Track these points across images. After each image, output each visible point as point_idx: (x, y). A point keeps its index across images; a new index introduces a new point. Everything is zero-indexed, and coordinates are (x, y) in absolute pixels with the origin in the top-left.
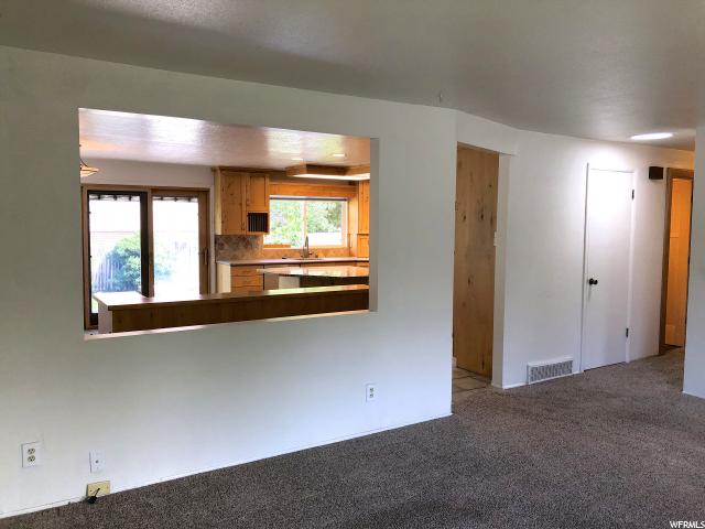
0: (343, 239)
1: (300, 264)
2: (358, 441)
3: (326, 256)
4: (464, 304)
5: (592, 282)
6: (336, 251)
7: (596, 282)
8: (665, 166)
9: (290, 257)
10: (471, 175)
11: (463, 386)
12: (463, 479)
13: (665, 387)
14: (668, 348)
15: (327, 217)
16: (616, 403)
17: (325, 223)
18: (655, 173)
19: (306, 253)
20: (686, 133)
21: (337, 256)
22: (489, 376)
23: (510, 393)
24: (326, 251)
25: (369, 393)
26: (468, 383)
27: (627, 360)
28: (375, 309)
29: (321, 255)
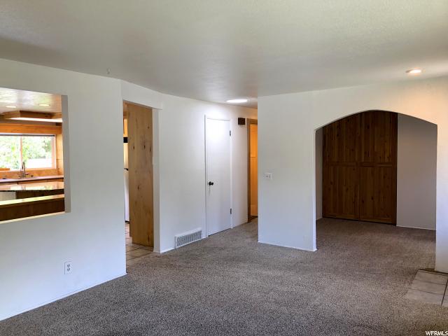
0: (53, 163)
1: (18, 183)
2: (59, 302)
3: (40, 176)
4: (136, 202)
5: (211, 184)
6: (47, 171)
7: (212, 184)
8: (246, 117)
9: (10, 178)
10: (137, 120)
11: (136, 255)
12: (131, 314)
13: (249, 240)
14: (252, 218)
15: (45, 148)
16: (224, 253)
17: (43, 152)
18: (241, 121)
19: (23, 174)
20: (253, 100)
21: (48, 175)
22: (152, 246)
23: (166, 255)
24: (40, 172)
25: (67, 268)
26: (139, 252)
27: (232, 228)
28: (69, 211)
29: (35, 174)
